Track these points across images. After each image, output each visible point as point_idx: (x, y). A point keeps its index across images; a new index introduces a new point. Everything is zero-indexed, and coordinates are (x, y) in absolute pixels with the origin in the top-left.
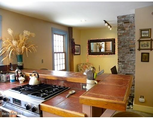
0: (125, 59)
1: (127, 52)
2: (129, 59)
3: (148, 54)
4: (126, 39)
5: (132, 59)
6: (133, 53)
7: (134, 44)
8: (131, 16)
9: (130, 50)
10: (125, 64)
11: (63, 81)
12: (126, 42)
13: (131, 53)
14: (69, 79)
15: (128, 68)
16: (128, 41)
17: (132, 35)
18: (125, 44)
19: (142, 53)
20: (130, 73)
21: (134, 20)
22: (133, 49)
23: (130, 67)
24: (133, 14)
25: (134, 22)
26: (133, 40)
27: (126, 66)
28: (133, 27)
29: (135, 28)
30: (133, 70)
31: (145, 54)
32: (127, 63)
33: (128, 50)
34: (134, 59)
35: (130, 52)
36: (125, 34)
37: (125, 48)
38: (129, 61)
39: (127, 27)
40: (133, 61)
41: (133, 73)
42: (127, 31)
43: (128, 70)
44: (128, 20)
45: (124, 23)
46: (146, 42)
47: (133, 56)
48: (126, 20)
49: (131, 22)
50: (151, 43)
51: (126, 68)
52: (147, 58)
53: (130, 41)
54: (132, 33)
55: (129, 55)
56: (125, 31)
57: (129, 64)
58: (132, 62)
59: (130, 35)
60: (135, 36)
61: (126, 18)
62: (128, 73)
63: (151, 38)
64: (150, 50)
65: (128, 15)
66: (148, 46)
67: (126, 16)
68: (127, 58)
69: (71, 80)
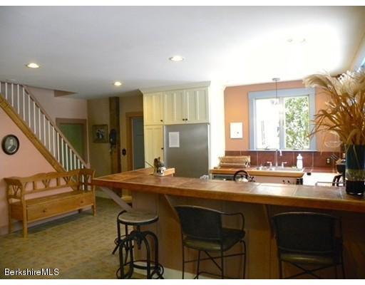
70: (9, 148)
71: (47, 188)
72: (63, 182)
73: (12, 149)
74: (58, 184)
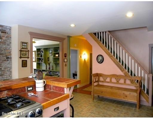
0: (2, 66)
1: (4, 59)
2: (6, 66)
3: (26, 61)
4: (3, 47)
5: (8, 66)
6: (9, 60)
7: (10, 52)
8: (8, 27)
9: (7, 58)
10: (2, 71)
11: (6, 91)
12: (3, 50)
13: (8, 60)
14: (14, 86)
15: (5, 74)
16: (5, 49)
17: (8, 45)
18: (2, 52)
19: (22, 61)
20: (7, 78)
21: (10, 31)
22: (9, 57)
23: (6, 73)
24: (10, 27)
25: (10, 33)
26: (9, 49)
27: (3, 73)
28: (9, 38)
29: (11, 39)
30: (9, 75)
31: (24, 61)
32: (4, 70)
33: (4, 58)
34: (10, 66)
35: (6, 60)
36: (2, 43)
37: (2, 56)
38: (6, 68)
39: (4, 37)
40: (9, 67)
41: (9, 78)
42: (4, 40)
43: (6, 76)
44: (5, 31)
45: (1, 32)
46: (25, 52)
47: (9, 63)
48: (3, 30)
49: (8, 33)
50: (28, 53)
51: (4, 74)
52: (26, 64)
53: (6, 49)
54: (9, 43)
55: (6, 62)
56: (2, 40)
57: (6, 70)
58: (9, 69)
59: (7, 44)
60: (11, 46)
61: (3, 28)
62: (5, 79)
63: (28, 49)
64: (27, 58)
65: (5, 26)
66: (26, 55)
67: (3, 26)
68: (4, 65)
69: (17, 86)
70: (99, 60)
71: (118, 82)
72: (128, 82)
73: (100, 61)
74: (125, 82)
